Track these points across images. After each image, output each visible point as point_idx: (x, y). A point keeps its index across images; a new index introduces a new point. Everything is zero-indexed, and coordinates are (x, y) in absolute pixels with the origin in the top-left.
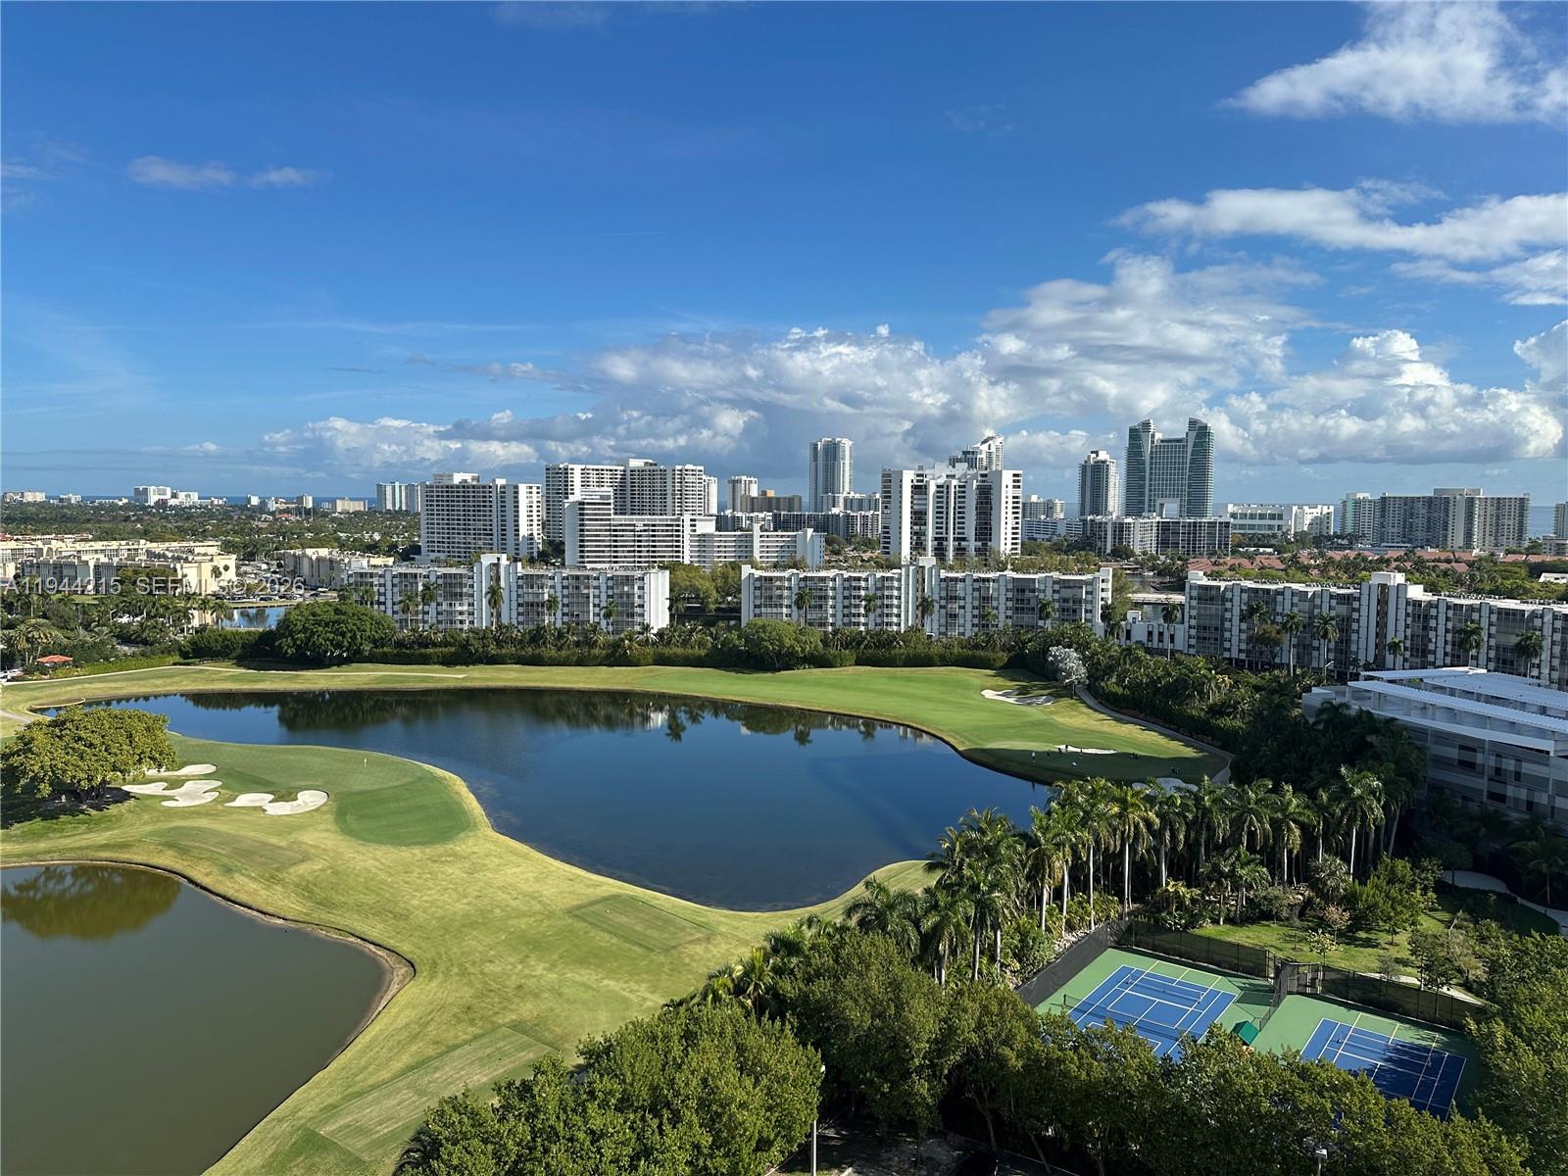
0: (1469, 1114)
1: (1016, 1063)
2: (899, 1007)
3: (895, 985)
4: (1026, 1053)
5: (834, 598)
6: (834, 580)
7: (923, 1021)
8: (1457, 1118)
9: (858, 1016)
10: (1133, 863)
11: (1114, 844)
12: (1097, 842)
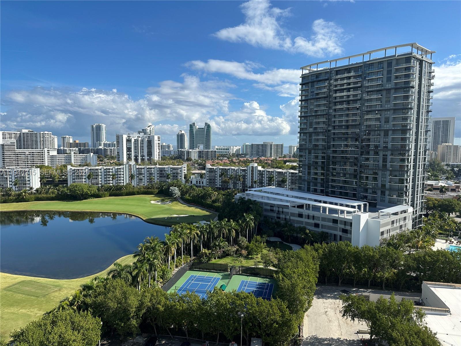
0: (275, 298)
1: (162, 309)
2: (126, 299)
3: (124, 293)
4: (165, 305)
5: (101, 175)
6: (101, 169)
7: (133, 302)
8: (272, 300)
9: (113, 305)
10: (193, 246)
11: (188, 241)
12: (184, 241)
